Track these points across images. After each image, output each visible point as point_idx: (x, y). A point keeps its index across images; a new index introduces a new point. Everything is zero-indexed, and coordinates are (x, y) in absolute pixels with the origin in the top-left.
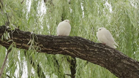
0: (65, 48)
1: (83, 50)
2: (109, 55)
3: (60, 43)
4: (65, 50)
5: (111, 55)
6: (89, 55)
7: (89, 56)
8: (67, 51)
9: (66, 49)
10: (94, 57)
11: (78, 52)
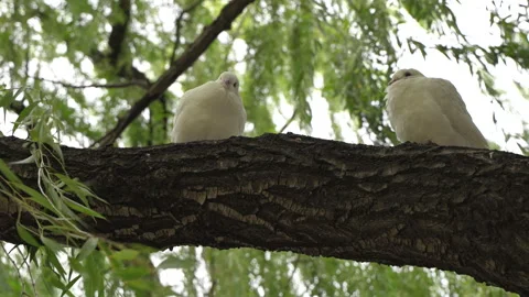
0: (213, 193)
1: (316, 185)
2: (471, 173)
3: (182, 166)
4: (211, 206)
5: (481, 172)
6: (349, 207)
7: (352, 214)
8: (225, 210)
9: (219, 200)
10: (379, 207)
11: (289, 205)
